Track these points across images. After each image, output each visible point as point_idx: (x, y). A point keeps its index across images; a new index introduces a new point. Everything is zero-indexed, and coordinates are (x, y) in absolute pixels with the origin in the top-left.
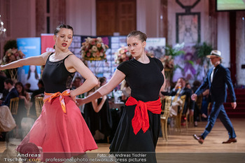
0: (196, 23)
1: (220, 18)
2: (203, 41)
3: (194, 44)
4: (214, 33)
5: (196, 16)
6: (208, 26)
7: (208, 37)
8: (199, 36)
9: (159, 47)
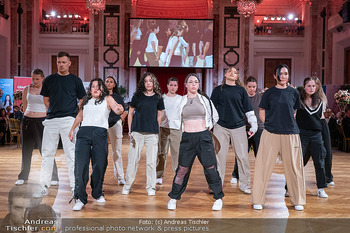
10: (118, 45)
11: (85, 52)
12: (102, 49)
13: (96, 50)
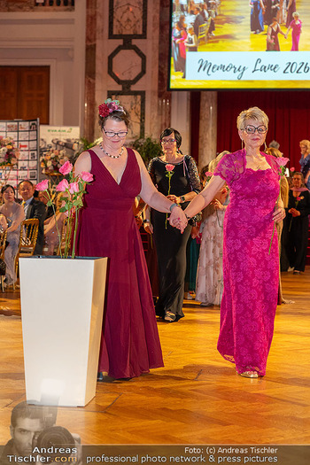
0: (139, 107)
1: (174, 102)
2: (147, 135)
3: (134, 140)
4: (165, 124)
5: (139, 97)
6: (156, 114)
7: (156, 129)
8: (142, 128)
9: (68, 140)
10: (144, 36)
11: (66, 54)
12: (105, 46)
13: (90, 50)
